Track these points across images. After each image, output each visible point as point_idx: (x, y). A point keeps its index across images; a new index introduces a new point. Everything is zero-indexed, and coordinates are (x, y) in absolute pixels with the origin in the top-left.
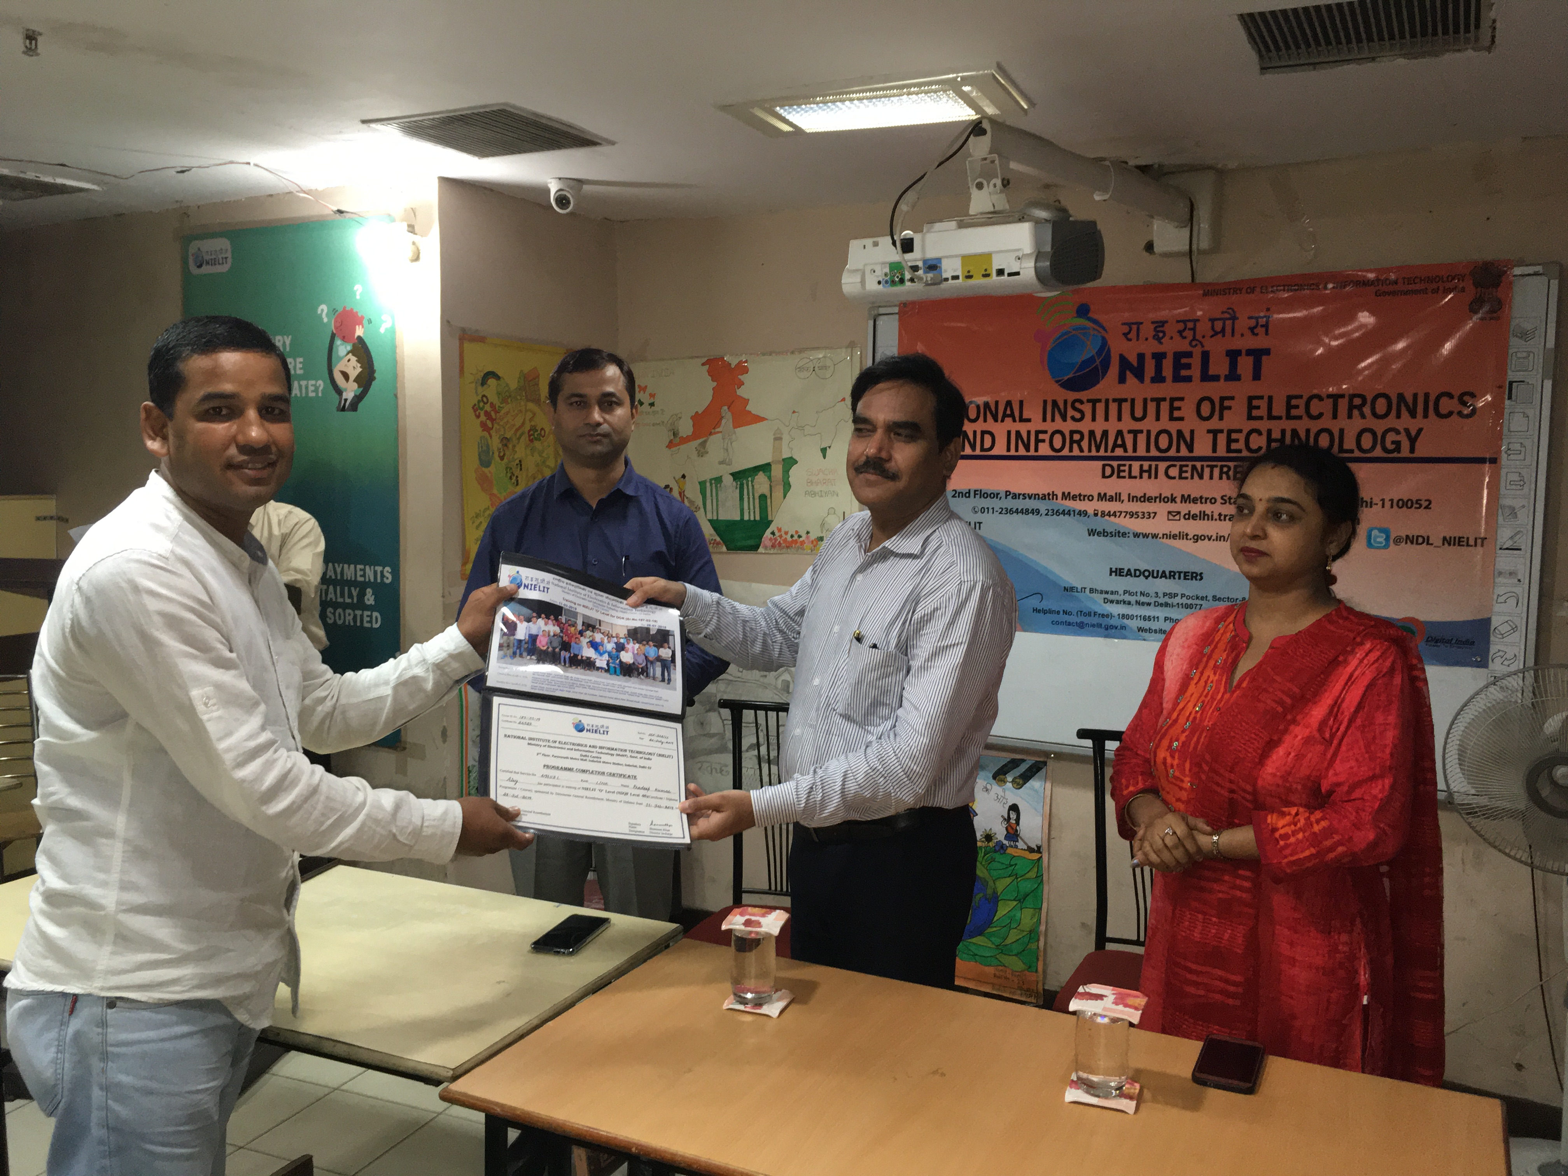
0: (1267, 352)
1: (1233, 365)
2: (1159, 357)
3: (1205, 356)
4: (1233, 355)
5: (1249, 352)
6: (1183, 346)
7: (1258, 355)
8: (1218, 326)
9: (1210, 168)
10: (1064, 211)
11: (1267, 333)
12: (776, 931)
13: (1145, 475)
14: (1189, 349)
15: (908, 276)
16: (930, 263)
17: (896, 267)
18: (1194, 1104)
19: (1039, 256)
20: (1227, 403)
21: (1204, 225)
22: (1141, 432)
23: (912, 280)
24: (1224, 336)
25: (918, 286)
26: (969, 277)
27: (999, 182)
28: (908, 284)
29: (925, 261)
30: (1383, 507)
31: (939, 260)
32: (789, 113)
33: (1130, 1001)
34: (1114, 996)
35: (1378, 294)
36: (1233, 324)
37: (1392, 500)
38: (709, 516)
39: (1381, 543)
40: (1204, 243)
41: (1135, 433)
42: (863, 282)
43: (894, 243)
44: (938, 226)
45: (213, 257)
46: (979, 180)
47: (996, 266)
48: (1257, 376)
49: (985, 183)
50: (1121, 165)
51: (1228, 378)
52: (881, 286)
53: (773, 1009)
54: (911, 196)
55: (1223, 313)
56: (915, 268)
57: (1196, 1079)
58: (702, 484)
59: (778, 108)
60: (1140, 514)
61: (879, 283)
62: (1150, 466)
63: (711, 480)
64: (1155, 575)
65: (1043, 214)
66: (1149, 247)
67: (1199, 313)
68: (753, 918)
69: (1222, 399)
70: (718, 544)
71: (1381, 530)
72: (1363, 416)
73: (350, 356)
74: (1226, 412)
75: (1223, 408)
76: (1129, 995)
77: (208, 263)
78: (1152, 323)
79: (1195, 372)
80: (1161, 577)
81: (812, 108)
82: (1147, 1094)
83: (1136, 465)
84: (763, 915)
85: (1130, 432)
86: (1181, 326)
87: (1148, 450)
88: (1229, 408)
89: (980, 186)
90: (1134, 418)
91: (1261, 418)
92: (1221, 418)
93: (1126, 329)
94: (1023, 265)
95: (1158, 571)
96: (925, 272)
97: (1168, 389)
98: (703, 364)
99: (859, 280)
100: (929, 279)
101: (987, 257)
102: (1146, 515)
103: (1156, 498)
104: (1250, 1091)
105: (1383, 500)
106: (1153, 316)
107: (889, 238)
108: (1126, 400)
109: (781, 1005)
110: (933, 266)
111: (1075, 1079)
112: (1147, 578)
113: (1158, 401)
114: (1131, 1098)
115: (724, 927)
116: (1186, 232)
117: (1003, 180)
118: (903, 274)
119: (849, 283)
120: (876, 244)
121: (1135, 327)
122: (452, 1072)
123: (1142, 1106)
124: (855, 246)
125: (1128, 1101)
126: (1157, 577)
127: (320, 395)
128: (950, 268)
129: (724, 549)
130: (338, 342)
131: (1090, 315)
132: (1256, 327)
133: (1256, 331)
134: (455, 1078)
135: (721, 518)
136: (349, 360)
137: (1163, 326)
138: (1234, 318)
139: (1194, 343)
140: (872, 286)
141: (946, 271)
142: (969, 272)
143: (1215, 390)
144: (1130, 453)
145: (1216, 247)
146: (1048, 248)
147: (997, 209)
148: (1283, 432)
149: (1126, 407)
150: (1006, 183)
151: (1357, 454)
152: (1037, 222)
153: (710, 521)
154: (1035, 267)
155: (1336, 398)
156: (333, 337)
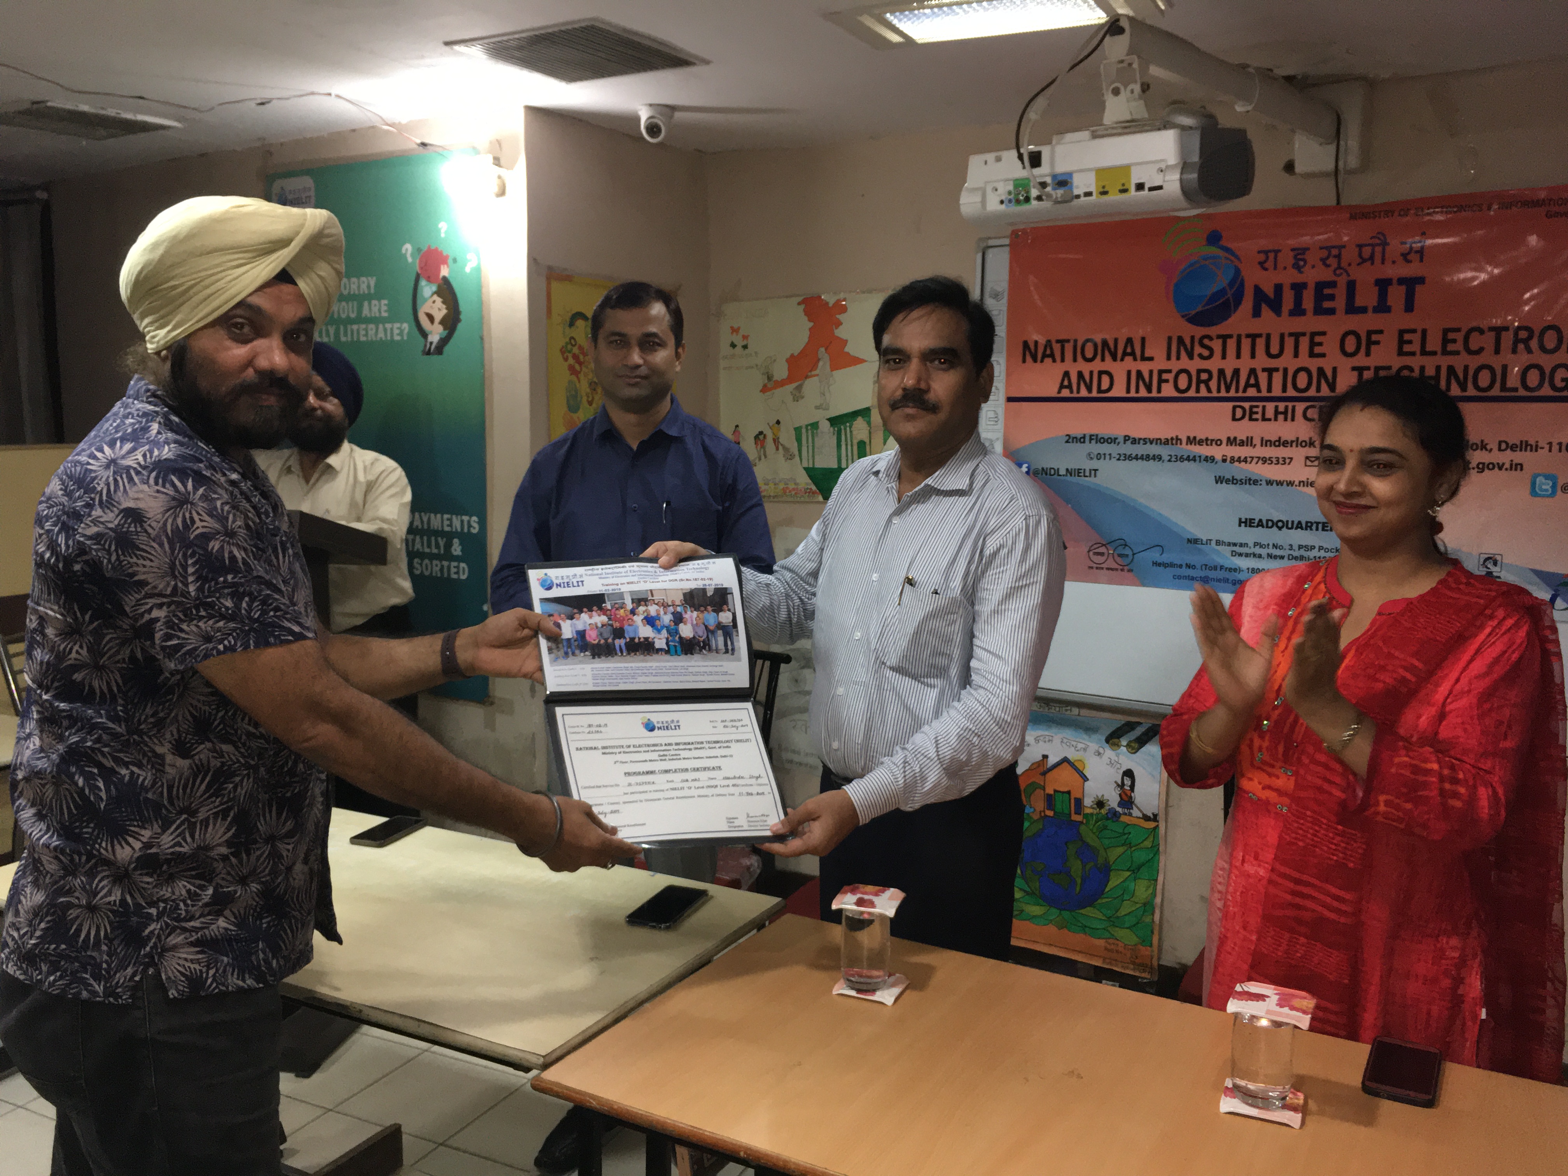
0: (1421, 280)
1: (1383, 295)
3: (1351, 287)
5: (1401, 281)
6: (1326, 275)
7: (1411, 283)
8: (1366, 252)
9: (1357, 78)
12: (891, 912)
13: (1281, 417)
14: (1334, 278)
15: (1034, 193)
16: (1060, 178)
17: (1021, 185)
19: (1185, 167)
20: (1374, 337)
21: (1352, 142)
22: (1277, 370)
24: (1372, 264)
26: (1104, 193)
27: (1137, 88)
28: (1034, 203)
29: (1054, 177)
31: (1070, 174)
32: (900, 20)
33: (1296, 1003)
34: (1278, 997)
36: (1384, 250)
38: (806, 466)
39: (1547, 490)
40: (1352, 161)
41: (1270, 371)
42: (984, 202)
43: (1020, 157)
44: (1069, 137)
46: (1113, 86)
47: (1135, 180)
48: (1409, 307)
49: (1122, 88)
50: (1266, 74)
52: (1003, 207)
53: (887, 996)
54: (1041, 102)
56: (1043, 185)
57: (1365, 1089)
58: (798, 430)
59: (888, 15)
61: (1002, 202)
63: (807, 426)
64: (1290, 526)
65: (1186, 121)
66: (1289, 167)
67: (1346, 239)
68: (866, 897)
69: (1370, 333)
71: (1547, 477)
72: (1529, 351)
73: (435, 297)
74: (1373, 347)
75: (1370, 343)
76: (1293, 996)
78: (1293, 250)
79: (1340, 303)
80: (1296, 528)
81: (925, 14)
82: (1312, 1105)
83: (1270, 407)
84: (876, 894)
85: (1264, 370)
86: (1325, 253)
87: (1284, 389)
88: (1377, 343)
89: (1116, 92)
90: (1269, 355)
92: (1368, 354)
93: (1262, 257)
94: (1167, 178)
95: (1293, 522)
96: (1054, 189)
97: (1309, 323)
98: (799, 304)
100: (1059, 195)
101: (1125, 169)
102: (1281, 461)
103: (1292, 442)
104: (1430, 1104)
105: (1550, 444)
106: (1292, 242)
107: (1014, 153)
108: (1260, 336)
109: (896, 991)
110: (1063, 182)
111: (1230, 1086)
112: (1280, 528)
113: (1297, 336)
114: (1294, 1109)
116: (1332, 148)
117: (1142, 85)
118: (1028, 192)
119: (968, 203)
120: (998, 159)
121: (1271, 256)
123: (1308, 1118)
125: (1292, 1113)
126: (1292, 528)
128: (1082, 183)
130: (423, 283)
131: (1223, 243)
132: (1409, 253)
133: (1409, 257)
134: (545, 1066)
135: (817, 466)
137: (1304, 254)
138: (1385, 244)
139: (1338, 272)
140: (993, 205)
141: (1077, 187)
144: (1264, 393)
145: (1366, 164)
146: (1195, 158)
147: (1135, 117)
148: (1438, 368)
149: (1261, 343)
150: (1145, 88)
151: (1522, 392)
152: (1183, 128)
154: (1181, 180)
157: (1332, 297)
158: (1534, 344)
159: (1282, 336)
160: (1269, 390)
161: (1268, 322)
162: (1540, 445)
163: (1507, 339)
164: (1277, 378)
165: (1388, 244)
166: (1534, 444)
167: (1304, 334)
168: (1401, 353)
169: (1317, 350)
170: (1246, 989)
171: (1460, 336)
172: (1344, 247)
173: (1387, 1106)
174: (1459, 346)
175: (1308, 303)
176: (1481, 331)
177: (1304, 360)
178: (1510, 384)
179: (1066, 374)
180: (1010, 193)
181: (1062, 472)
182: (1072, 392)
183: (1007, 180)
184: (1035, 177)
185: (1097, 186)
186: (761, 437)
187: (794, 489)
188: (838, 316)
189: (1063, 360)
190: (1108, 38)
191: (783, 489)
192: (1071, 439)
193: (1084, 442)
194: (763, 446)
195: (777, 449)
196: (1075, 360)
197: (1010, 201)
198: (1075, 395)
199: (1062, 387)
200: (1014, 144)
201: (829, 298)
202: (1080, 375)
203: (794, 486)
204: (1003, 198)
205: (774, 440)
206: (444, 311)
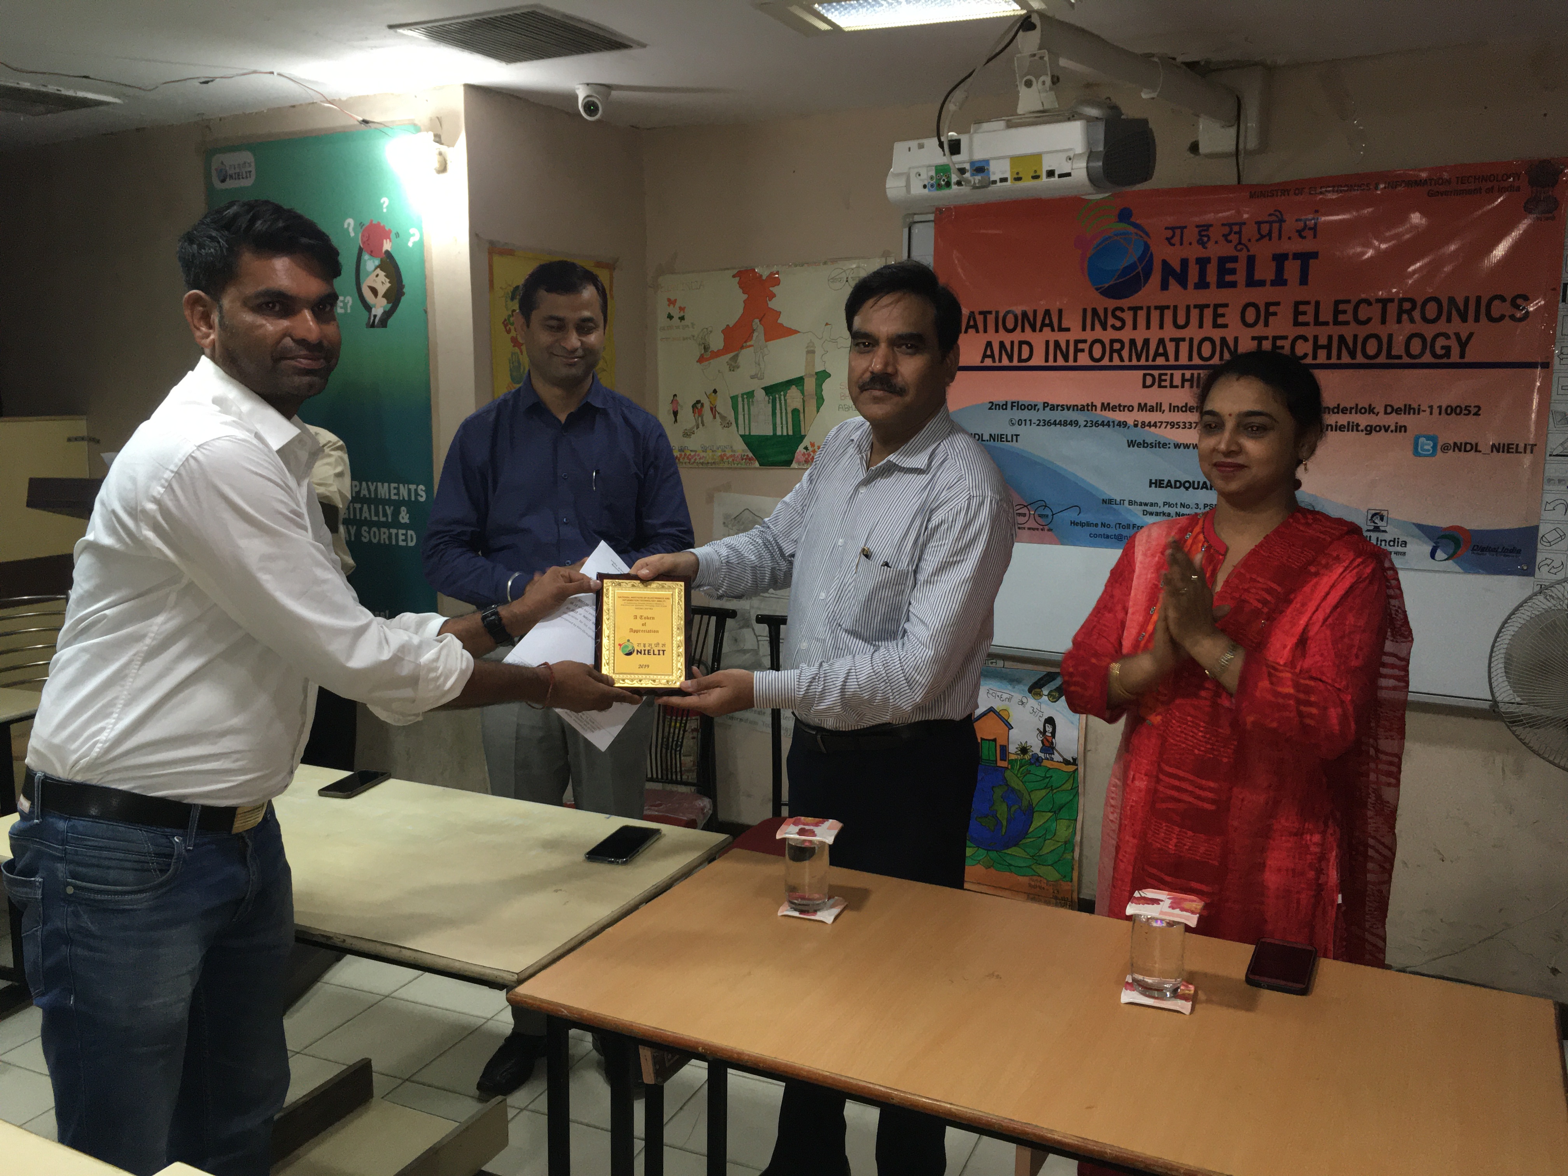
0: (1314, 255)
1: (1280, 270)
2: (1203, 263)
3: (1251, 260)
4: (1280, 259)
5: (1296, 256)
6: (1227, 250)
7: (1305, 258)
8: (1265, 228)
9: (1256, 64)
10: (1115, 108)
11: (1315, 237)
12: (830, 840)
13: (1187, 384)
14: (1236, 253)
15: (954, 178)
16: (978, 165)
17: (942, 170)
18: (1249, 1005)
19: (1091, 155)
20: (1272, 309)
21: (1251, 123)
22: (1184, 340)
23: (959, 183)
25: (965, 189)
26: (1019, 179)
27: (1048, 80)
28: (954, 187)
29: (972, 163)
30: (1431, 413)
31: (987, 162)
32: (828, 10)
33: (1187, 905)
34: (1170, 901)
35: (1430, 194)
36: (1280, 227)
37: (1440, 407)
38: (742, 432)
39: (1429, 450)
40: (1251, 142)
41: (1177, 341)
42: (908, 186)
43: (941, 145)
44: (986, 126)
45: (237, 170)
47: (1046, 167)
48: (1304, 280)
49: (1033, 79)
50: (1169, 61)
51: (1273, 283)
52: (926, 191)
53: (827, 916)
54: (959, 94)
55: (1270, 215)
56: (962, 171)
57: (1249, 981)
58: (734, 399)
60: (1181, 425)
61: (925, 186)
62: (1192, 375)
63: (743, 395)
65: (1093, 112)
66: (1194, 148)
67: (1246, 216)
68: (807, 827)
70: (750, 459)
71: (1428, 438)
72: (1412, 321)
73: (378, 271)
76: (1186, 900)
77: (231, 177)
78: (1197, 226)
79: (1240, 277)
82: (1202, 996)
83: (1178, 374)
84: (817, 825)
85: (1172, 340)
86: (1226, 230)
89: (1029, 84)
90: (1176, 326)
91: (1307, 324)
93: (1169, 233)
94: (1075, 166)
96: (972, 175)
97: (1213, 296)
98: (734, 276)
99: (904, 184)
100: (977, 181)
101: (1037, 157)
104: (1304, 992)
105: (1431, 407)
106: (1197, 220)
107: (935, 141)
108: (1168, 307)
109: (836, 911)
110: (980, 168)
111: (1130, 981)
114: (1185, 998)
115: (778, 837)
116: (1233, 131)
117: (1053, 77)
118: (949, 177)
119: (894, 187)
120: (921, 146)
122: (516, 976)
123: (1197, 1006)
124: (900, 148)
125: (1184, 1002)
127: (349, 311)
128: (999, 170)
129: (757, 464)
130: (366, 256)
131: (1133, 220)
132: (1304, 229)
133: (1303, 234)
135: (754, 432)
136: (377, 276)
137: (1207, 230)
138: (1281, 221)
139: (1239, 247)
140: (917, 190)
141: (994, 173)
142: (1018, 173)
143: (1259, 295)
144: (1172, 362)
145: (1264, 147)
146: (1101, 148)
147: (1047, 107)
149: (1168, 315)
150: (1055, 80)
151: (1406, 360)
152: (1090, 120)
153: (741, 436)
154: (1087, 167)
155: (1384, 302)
156: (361, 251)
157: (1233, 272)
158: (1416, 314)
159: (1188, 308)
160: (1177, 359)
161: (1175, 294)
162: (1422, 408)
163: (1392, 309)
164: (1184, 347)
165: (1285, 221)
166: (1416, 407)
167: (1208, 306)
168: (1296, 323)
169: (1220, 321)
170: (1143, 895)
171: (1349, 308)
172: (1245, 224)
173: (1268, 997)
174: (1349, 317)
175: (1212, 276)
176: (1369, 303)
177: (1208, 330)
178: (1394, 352)
179: (989, 344)
180: (932, 178)
181: (986, 437)
182: (994, 361)
183: (930, 166)
184: (954, 164)
185: (1012, 173)
186: (699, 406)
187: (731, 456)
188: (771, 289)
189: (985, 331)
190: (1021, 33)
191: (721, 456)
192: (993, 406)
193: (1006, 409)
194: (700, 414)
195: (715, 417)
196: (997, 331)
197: (932, 186)
198: (997, 364)
199: (985, 356)
200: (935, 133)
201: (763, 271)
202: (1002, 345)
203: (731, 453)
204: (926, 183)
205: (711, 409)
206: (388, 285)
